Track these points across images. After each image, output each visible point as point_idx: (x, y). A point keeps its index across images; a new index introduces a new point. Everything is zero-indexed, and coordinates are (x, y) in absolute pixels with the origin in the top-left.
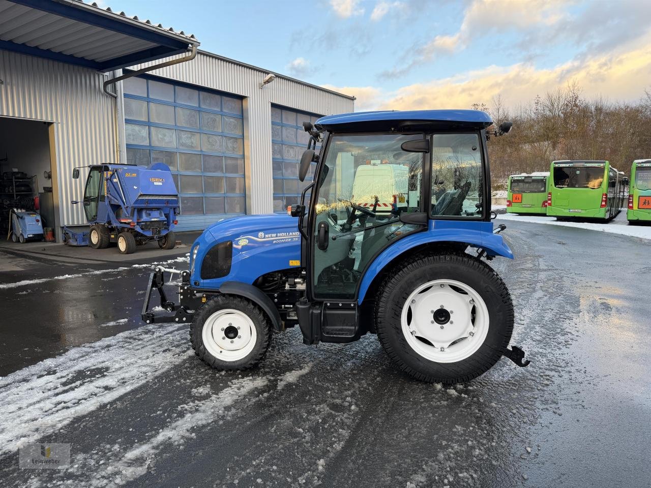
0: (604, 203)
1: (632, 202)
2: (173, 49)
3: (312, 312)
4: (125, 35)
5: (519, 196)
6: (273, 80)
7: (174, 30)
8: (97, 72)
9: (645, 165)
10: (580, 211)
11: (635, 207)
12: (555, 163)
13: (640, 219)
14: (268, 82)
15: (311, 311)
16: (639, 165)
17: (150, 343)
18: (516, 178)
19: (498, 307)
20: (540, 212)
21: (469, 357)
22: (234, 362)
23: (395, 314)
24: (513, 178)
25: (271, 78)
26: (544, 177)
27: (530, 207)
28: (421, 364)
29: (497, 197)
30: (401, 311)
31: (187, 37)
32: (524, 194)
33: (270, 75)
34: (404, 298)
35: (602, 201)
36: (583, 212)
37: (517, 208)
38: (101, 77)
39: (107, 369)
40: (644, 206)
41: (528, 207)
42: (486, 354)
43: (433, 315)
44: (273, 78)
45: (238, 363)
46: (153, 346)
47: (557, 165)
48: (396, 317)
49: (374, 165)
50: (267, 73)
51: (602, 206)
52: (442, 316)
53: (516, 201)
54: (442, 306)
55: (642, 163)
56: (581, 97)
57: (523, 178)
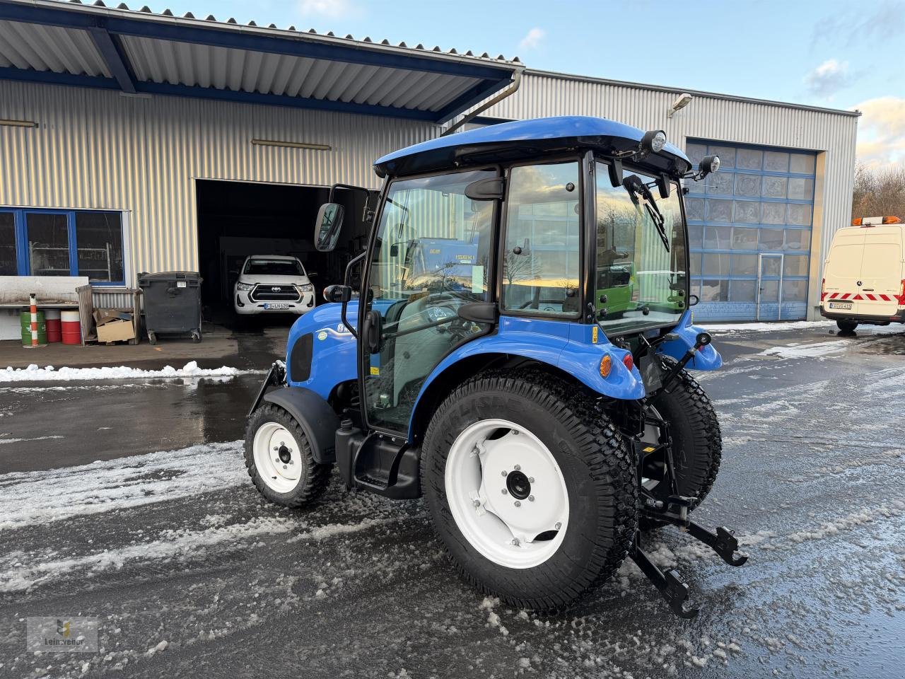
2: (493, 81)
3: (353, 444)
4: (422, 72)
6: (688, 102)
7: (473, 54)
8: (433, 124)
14: (680, 106)
15: (351, 441)
19: (581, 486)
21: (538, 567)
22: (281, 494)
23: (437, 467)
25: (683, 100)
28: (469, 558)
30: (444, 464)
31: (507, 62)
33: (683, 96)
34: (447, 442)
38: (438, 130)
39: (183, 473)
42: (562, 569)
43: (505, 479)
44: (687, 100)
45: (285, 497)
48: (437, 471)
49: (868, 225)
50: (678, 92)
52: (518, 484)
54: (518, 467)
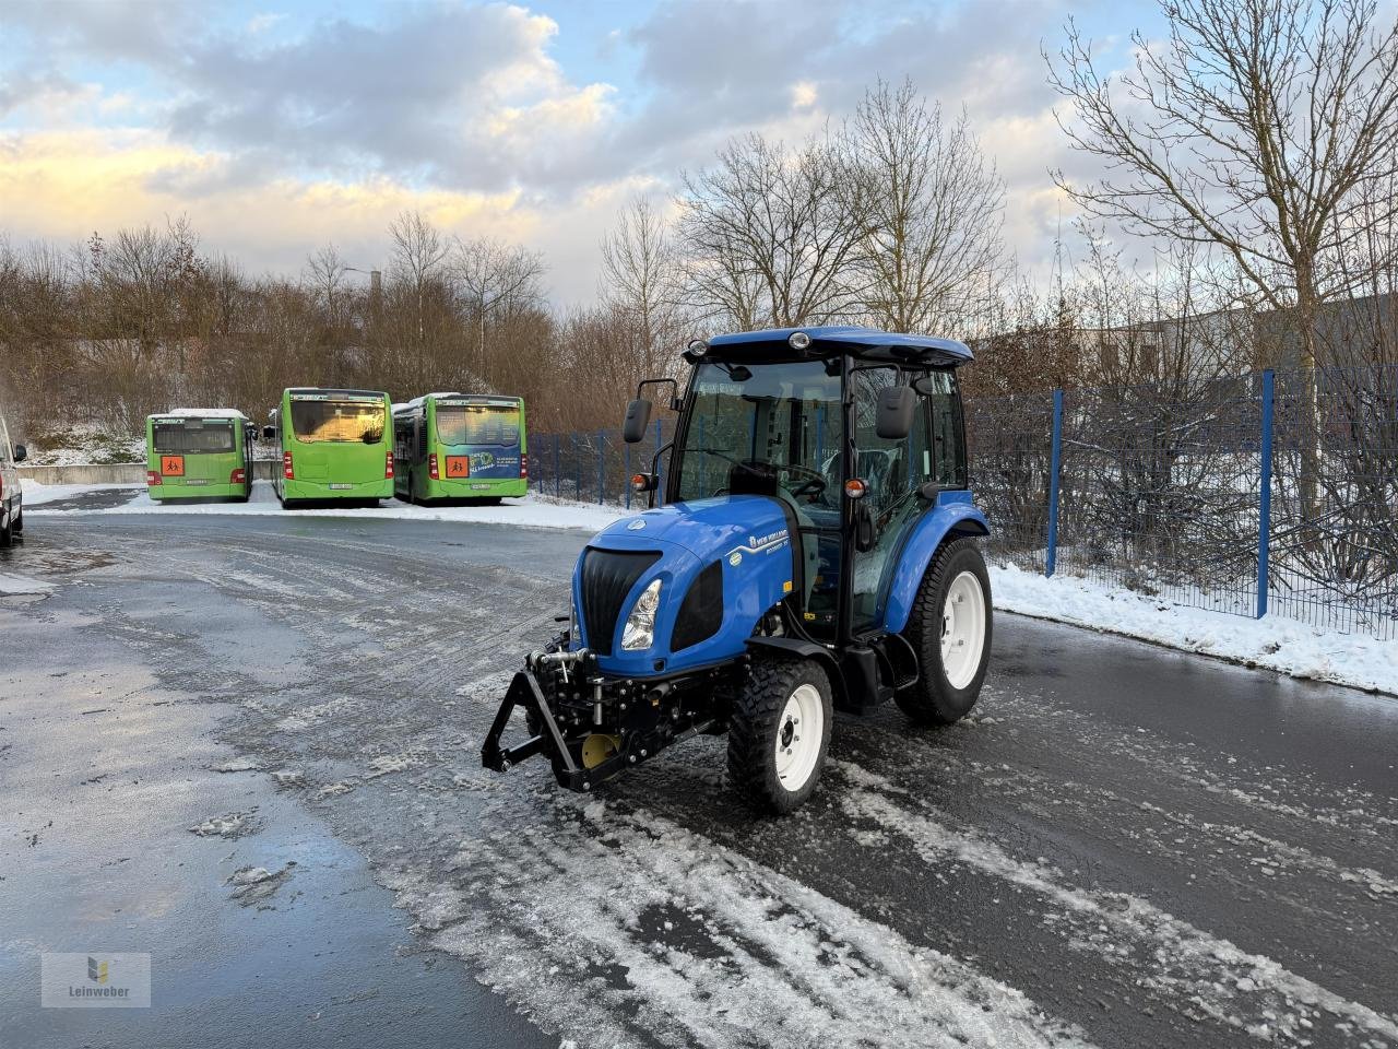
0: (390, 470)
1: (436, 467)
5: (177, 460)
9: (449, 403)
10: (349, 486)
11: (442, 475)
12: (291, 392)
13: (452, 496)
16: (440, 403)
18: (164, 422)
20: (228, 494)
24: (156, 420)
26: (230, 419)
27: (204, 484)
29: (60, 463)
32: (188, 457)
35: (387, 466)
36: (356, 487)
37: (171, 488)
40: (456, 473)
41: (199, 485)
47: (296, 397)
51: (388, 475)
53: (170, 472)
55: (444, 398)
56: (199, 254)
57: (181, 421)
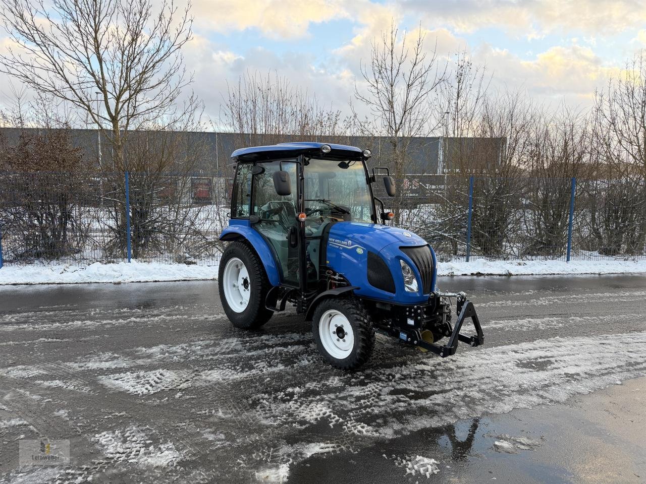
17: (473, 382)
39: (518, 365)
46: (471, 377)
